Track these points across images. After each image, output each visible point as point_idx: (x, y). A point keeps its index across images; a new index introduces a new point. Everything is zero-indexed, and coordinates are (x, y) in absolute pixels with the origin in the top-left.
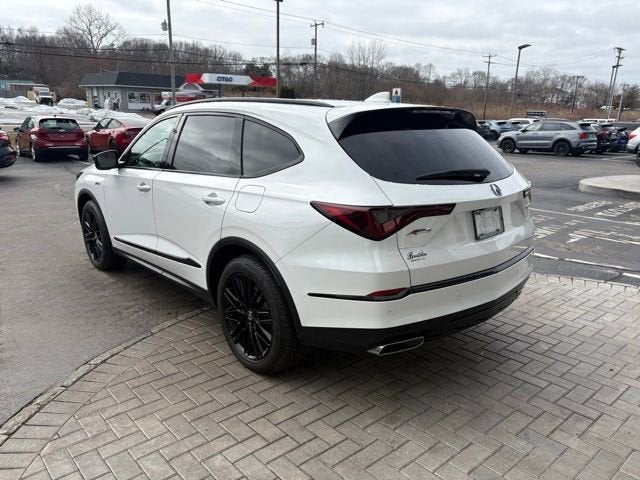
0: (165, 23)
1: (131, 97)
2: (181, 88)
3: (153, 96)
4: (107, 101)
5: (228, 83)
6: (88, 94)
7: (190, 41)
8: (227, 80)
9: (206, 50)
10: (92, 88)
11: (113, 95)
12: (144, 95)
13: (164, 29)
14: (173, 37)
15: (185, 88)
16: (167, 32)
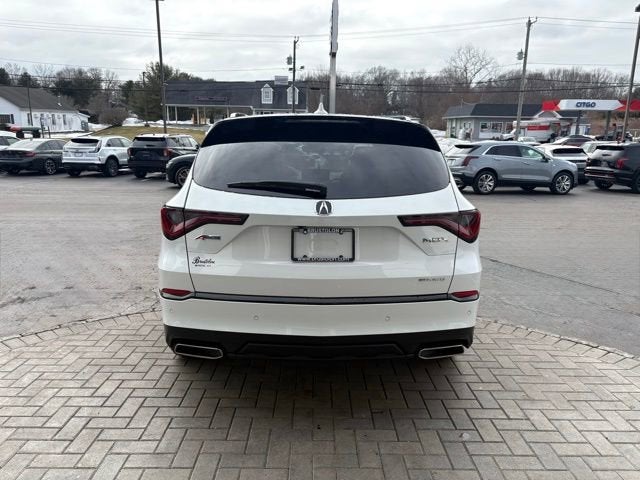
0: (522, 53)
1: (484, 127)
2: (536, 116)
3: (505, 125)
4: (461, 131)
5: (590, 108)
6: (449, 125)
7: (569, 68)
8: (588, 105)
9: (588, 76)
10: (452, 120)
11: (467, 126)
12: (497, 125)
13: (520, 58)
14: (528, 65)
15: (540, 116)
16: (522, 61)
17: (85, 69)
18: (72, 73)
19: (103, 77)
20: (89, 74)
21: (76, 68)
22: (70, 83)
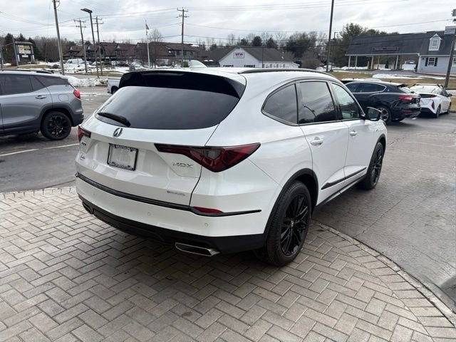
17: (307, 33)
18: (299, 37)
19: (317, 37)
20: (309, 36)
21: (302, 33)
22: (295, 43)
